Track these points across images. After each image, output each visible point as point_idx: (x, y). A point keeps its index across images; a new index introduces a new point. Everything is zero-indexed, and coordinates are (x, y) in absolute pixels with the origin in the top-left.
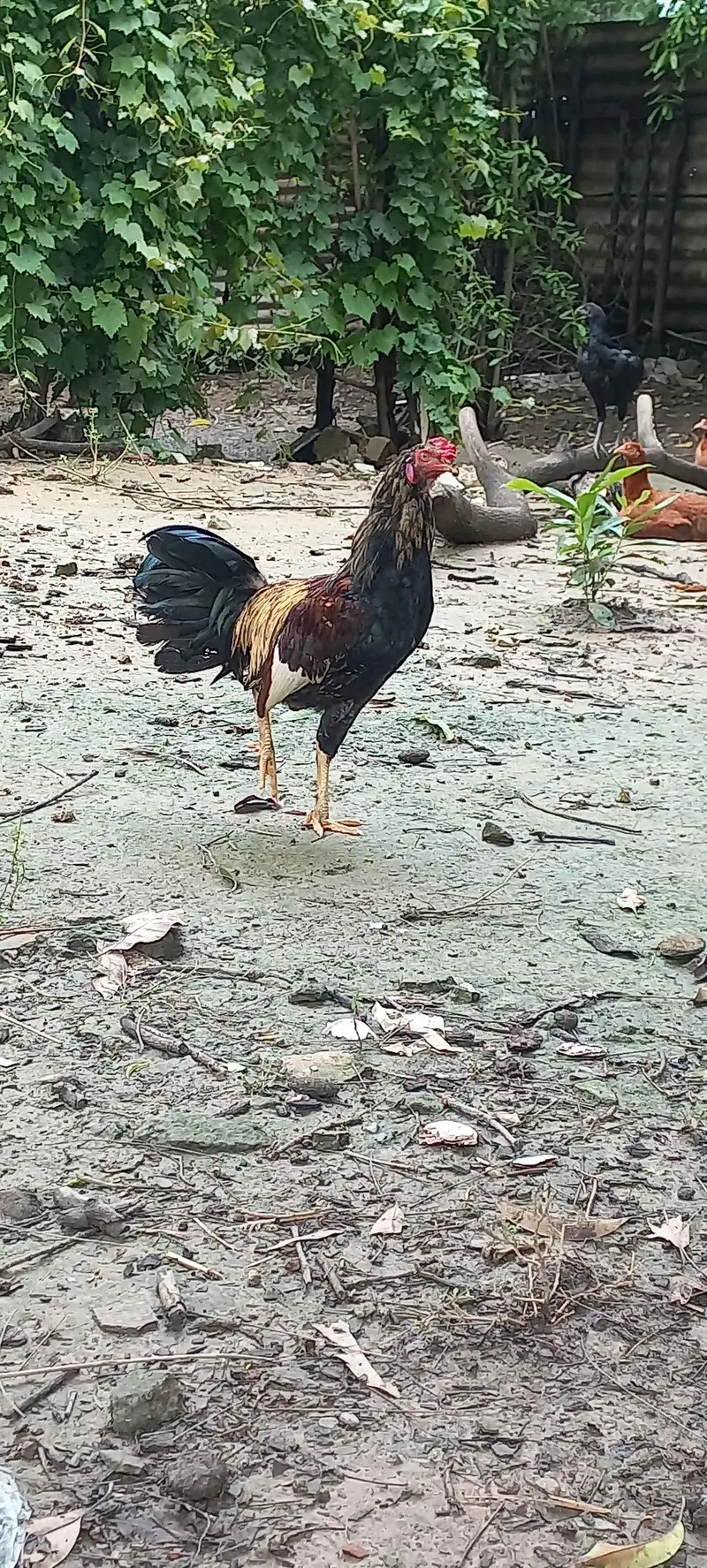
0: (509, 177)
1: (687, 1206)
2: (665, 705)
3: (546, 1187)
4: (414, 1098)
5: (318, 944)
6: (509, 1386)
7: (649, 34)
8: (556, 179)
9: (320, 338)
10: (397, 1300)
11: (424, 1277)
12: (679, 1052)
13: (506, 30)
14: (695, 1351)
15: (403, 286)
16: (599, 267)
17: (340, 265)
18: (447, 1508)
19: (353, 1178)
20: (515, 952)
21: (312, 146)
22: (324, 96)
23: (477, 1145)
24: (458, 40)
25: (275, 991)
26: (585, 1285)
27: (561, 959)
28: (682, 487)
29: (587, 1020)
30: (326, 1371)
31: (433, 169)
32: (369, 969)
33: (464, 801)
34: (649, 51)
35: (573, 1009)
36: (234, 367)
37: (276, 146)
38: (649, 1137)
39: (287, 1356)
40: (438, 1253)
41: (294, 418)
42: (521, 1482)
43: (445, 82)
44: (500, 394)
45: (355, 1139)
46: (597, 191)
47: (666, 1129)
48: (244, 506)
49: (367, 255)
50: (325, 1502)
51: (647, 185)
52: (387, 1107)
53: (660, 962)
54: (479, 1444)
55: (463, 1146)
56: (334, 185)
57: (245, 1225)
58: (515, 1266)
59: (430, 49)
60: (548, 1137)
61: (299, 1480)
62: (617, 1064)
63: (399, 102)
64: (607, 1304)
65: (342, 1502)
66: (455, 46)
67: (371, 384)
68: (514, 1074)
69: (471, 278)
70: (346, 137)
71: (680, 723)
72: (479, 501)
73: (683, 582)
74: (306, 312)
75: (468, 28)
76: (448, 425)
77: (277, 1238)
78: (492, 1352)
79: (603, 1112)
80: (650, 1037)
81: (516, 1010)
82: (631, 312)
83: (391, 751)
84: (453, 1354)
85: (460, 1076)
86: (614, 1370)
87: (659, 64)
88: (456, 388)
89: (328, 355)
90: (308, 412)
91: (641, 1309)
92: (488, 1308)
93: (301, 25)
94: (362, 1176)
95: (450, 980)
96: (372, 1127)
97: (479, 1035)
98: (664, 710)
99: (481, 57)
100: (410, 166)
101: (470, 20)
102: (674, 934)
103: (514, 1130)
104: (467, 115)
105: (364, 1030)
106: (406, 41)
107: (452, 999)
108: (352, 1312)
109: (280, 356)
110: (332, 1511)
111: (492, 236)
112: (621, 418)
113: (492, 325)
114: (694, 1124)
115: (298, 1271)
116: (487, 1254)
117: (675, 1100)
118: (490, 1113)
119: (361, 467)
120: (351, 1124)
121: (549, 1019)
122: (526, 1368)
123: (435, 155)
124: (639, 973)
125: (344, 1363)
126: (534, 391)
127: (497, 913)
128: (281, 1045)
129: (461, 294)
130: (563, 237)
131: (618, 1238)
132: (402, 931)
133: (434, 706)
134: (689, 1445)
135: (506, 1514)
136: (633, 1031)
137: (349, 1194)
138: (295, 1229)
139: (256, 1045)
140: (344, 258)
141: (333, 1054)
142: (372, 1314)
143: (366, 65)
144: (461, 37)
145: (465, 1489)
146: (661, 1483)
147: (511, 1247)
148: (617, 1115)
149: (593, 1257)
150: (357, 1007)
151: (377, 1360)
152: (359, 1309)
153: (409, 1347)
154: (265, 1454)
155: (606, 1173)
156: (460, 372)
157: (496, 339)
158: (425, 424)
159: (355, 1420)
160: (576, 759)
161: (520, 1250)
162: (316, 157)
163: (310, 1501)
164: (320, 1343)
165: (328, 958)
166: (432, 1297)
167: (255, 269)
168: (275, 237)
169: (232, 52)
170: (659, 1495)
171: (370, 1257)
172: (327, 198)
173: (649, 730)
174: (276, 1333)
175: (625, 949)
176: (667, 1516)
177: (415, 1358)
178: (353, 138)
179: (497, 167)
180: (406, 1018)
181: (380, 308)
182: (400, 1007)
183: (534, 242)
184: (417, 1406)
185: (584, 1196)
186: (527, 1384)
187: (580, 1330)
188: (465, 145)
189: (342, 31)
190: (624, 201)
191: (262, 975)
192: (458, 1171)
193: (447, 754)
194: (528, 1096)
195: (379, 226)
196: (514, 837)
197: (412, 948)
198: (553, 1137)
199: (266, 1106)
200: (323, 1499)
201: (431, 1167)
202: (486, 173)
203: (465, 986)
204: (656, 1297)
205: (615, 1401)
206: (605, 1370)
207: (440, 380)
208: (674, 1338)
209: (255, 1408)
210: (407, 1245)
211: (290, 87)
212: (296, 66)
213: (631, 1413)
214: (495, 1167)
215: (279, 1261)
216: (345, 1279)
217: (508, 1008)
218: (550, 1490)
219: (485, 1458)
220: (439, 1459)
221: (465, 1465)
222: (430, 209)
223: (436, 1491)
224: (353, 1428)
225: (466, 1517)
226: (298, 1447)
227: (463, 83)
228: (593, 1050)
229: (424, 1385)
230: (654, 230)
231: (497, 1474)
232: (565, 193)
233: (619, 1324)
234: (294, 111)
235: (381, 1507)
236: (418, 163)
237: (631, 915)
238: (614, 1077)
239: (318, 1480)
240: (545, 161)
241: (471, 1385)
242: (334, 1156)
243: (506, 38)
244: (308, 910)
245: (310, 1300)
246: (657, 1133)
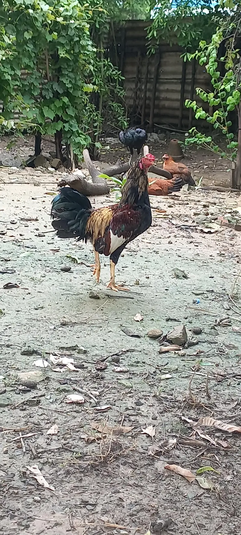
0: (100, 72)
1: (155, 422)
2: (152, 251)
3: (107, 416)
4: (63, 387)
5: (31, 334)
6: (93, 485)
7: (147, 24)
8: (116, 72)
9: (36, 125)
10: (55, 457)
11: (65, 449)
12: (153, 369)
13: (99, 22)
14: (156, 471)
15: (64, 107)
16: (131, 102)
17: (43, 100)
18: (70, 528)
19: (41, 415)
20: (99, 336)
21: (32, 59)
22: (36, 42)
23: (84, 403)
24: (82, 25)
25: (16, 350)
26: (119, 450)
27: (114, 338)
28: (159, 177)
29: (123, 359)
30: (30, 482)
31: (74, 68)
32: (49, 342)
33: (82, 284)
34: (147, 30)
35: (118, 355)
36: (6, 134)
37: (20, 59)
38: (142, 399)
39: (16, 478)
40: (70, 440)
41: (28, 152)
42: (96, 519)
43: (78, 39)
44: (98, 145)
45: (42, 402)
46: (130, 76)
47: (149, 396)
48: (9, 182)
49: (52, 97)
50: (28, 528)
51: (147, 74)
52: (54, 390)
53: (148, 339)
54: (82, 506)
55: (79, 403)
56: (40, 73)
57: (3, 432)
58: (96, 444)
59: (73, 28)
60: (108, 399)
61: (19, 521)
62: (132, 374)
63: (62, 45)
64: (126, 457)
65: (34, 527)
66: (81, 27)
67: (54, 140)
68: (98, 378)
69: (88, 105)
70: (44, 56)
71: (156, 257)
72: (90, 181)
73: (159, 209)
74: (31, 116)
75: (86, 20)
76: (80, 155)
77: (14, 436)
78: (87, 474)
79: (127, 390)
80: (144, 364)
81: (99, 356)
82: (142, 118)
83: (59, 267)
84: (74, 475)
85: (79, 379)
86: (129, 479)
87: (150, 35)
88: (83, 142)
89: (39, 131)
90: (32, 150)
91: (138, 458)
92: (86, 459)
93: (28, 18)
94: (45, 414)
95: (77, 346)
96: (48, 397)
97: (86, 365)
98: (151, 253)
99: (91, 30)
100: (66, 67)
101: (86, 18)
102: (153, 329)
103: (97, 397)
104: (86, 50)
105: (46, 364)
106: (65, 24)
107: (77, 352)
108: (40, 462)
109: (22, 131)
110: (30, 531)
111: (95, 91)
112: (138, 153)
113: (95, 121)
114: (158, 394)
115: (21, 448)
116: (86, 440)
117: (152, 386)
118: (89, 392)
119: (50, 169)
120: (41, 396)
121: (110, 359)
122: (99, 479)
123: (74, 63)
124: (141, 342)
125: (36, 479)
126: (110, 144)
127: (93, 323)
128: (18, 369)
129: (84, 111)
130: (119, 92)
131: (131, 433)
132: (61, 329)
133: (73, 252)
134: (153, 504)
135: (90, 530)
136: (138, 362)
137: (40, 421)
138: (20, 433)
139: (9, 369)
140: (44, 98)
141: (36, 372)
142: (46, 462)
143: (51, 32)
144: (83, 24)
145: (77, 522)
146: (143, 517)
147: (94, 438)
148: (132, 391)
149: (122, 440)
150: (44, 356)
151: (48, 478)
152: (42, 461)
153: (58, 473)
154: (8, 512)
155: (128, 411)
156: (84, 137)
157: (96, 126)
158: (72, 154)
159: (39, 499)
160: (121, 270)
161: (97, 439)
162: (34, 63)
163: (23, 528)
164: (28, 472)
165: (35, 339)
166: (67, 456)
167: (13, 100)
168: (20, 90)
169: (5, 27)
170: (143, 521)
171: (46, 442)
172: (38, 77)
173: (146, 260)
174: (13, 470)
175: (136, 334)
176: (145, 528)
177: (60, 477)
178: (47, 56)
179: (96, 68)
180: (61, 359)
181: (57, 115)
182: (59, 355)
183: (109, 94)
184: (61, 493)
185: (120, 419)
186: (99, 485)
187: (117, 465)
188: (85, 60)
189: (42, 20)
190: (139, 80)
191: (11, 345)
192: (77, 412)
193: (77, 268)
194: (102, 385)
195: (56, 87)
196: (100, 297)
197: (64, 335)
198: (110, 399)
199: (12, 391)
200: (27, 527)
201: (68, 411)
202: (92, 70)
203: (82, 348)
204: (143, 453)
205: (128, 489)
206: (126, 479)
207: (77, 140)
208: (149, 467)
209: (5, 496)
210: (59, 438)
211: (25, 39)
212: (27, 32)
213: (134, 493)
214: (90, 410)
215: (15, 444)
216: (37, 450)
217: (96, 355)
218: (106, 521)
219: (84, 511)
220: (68, 511)
221: (77, 513)
222: (73, 82)
223: (66, 522)
224: (39, 502)
225: (76, 531)
226: (19, 509)
227: (84, 39)
228: (124, 369)
229: (63, 486)
230: (149, 90)
231: (88, 516)
232: (119, 77)
233: (131, 463)
234: (26, 48)
235: (48, 529)
236: (69, 66)
237: (138, 323)
238: (131, 378)
239: (26, 520)
240: (112, 66)
241: (79, 486)
242: (35, 407)
243: (99, 25)
244: (28, 322)
245: (25, 458)
246: (146, 397)
